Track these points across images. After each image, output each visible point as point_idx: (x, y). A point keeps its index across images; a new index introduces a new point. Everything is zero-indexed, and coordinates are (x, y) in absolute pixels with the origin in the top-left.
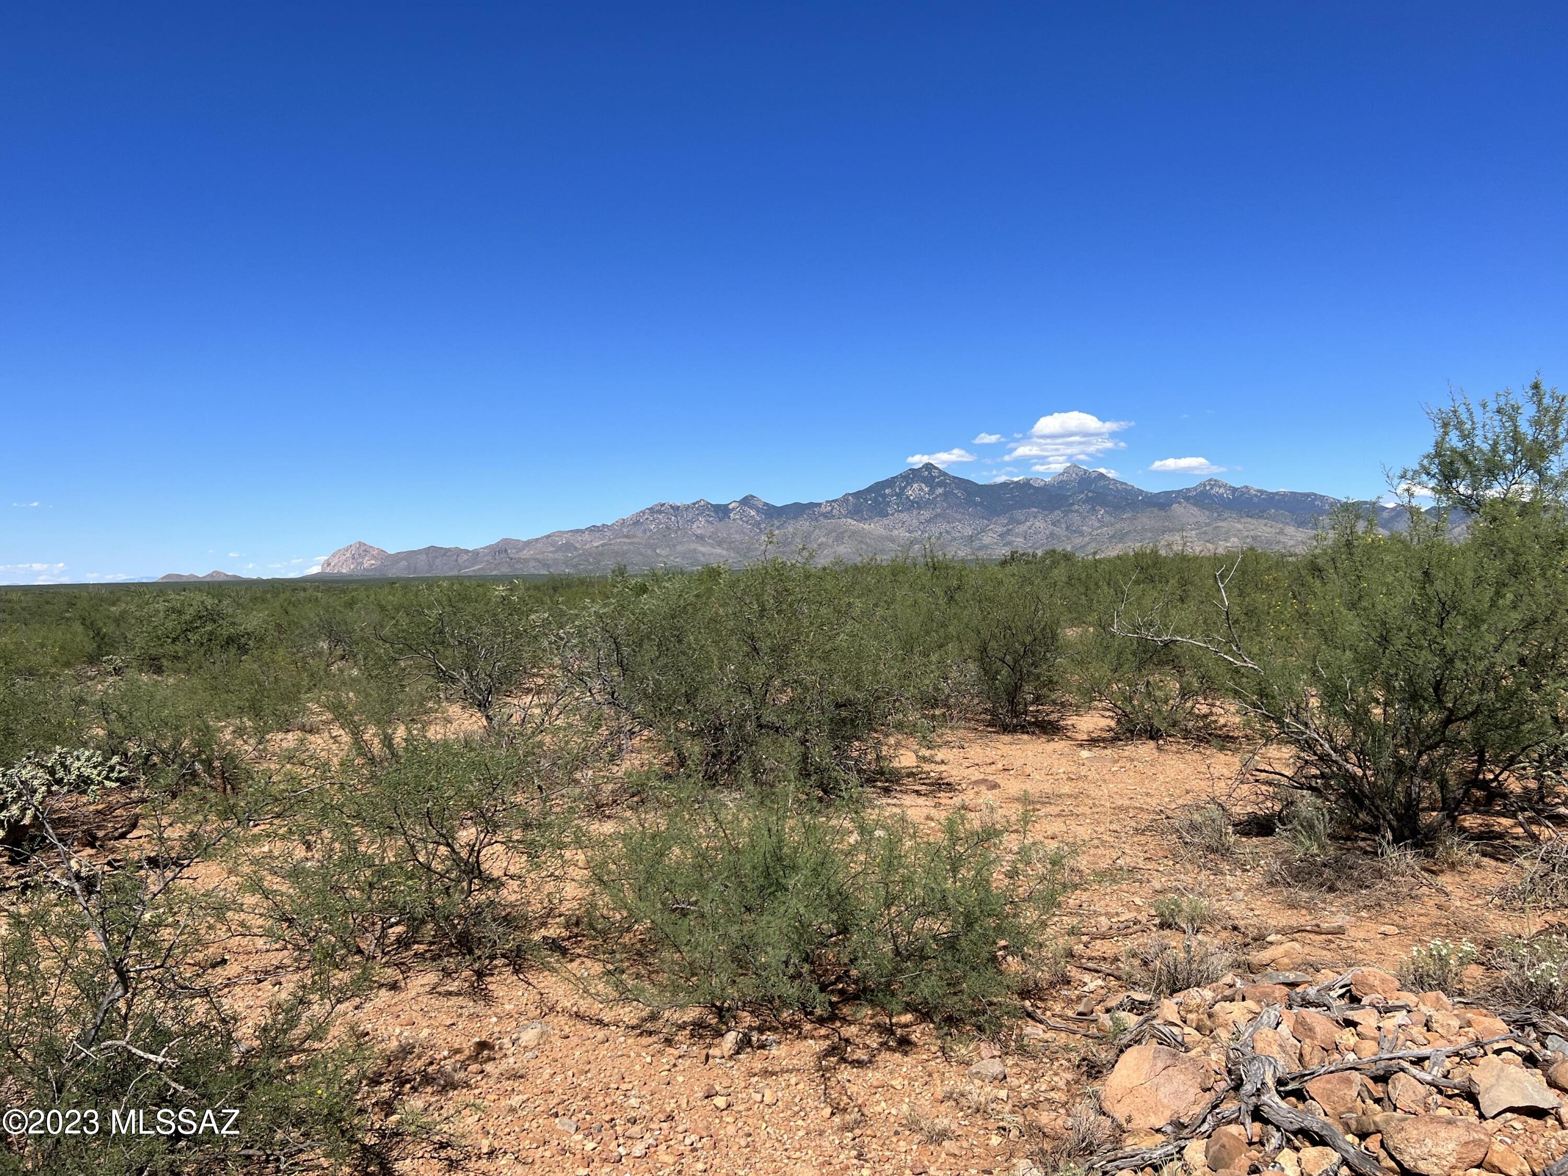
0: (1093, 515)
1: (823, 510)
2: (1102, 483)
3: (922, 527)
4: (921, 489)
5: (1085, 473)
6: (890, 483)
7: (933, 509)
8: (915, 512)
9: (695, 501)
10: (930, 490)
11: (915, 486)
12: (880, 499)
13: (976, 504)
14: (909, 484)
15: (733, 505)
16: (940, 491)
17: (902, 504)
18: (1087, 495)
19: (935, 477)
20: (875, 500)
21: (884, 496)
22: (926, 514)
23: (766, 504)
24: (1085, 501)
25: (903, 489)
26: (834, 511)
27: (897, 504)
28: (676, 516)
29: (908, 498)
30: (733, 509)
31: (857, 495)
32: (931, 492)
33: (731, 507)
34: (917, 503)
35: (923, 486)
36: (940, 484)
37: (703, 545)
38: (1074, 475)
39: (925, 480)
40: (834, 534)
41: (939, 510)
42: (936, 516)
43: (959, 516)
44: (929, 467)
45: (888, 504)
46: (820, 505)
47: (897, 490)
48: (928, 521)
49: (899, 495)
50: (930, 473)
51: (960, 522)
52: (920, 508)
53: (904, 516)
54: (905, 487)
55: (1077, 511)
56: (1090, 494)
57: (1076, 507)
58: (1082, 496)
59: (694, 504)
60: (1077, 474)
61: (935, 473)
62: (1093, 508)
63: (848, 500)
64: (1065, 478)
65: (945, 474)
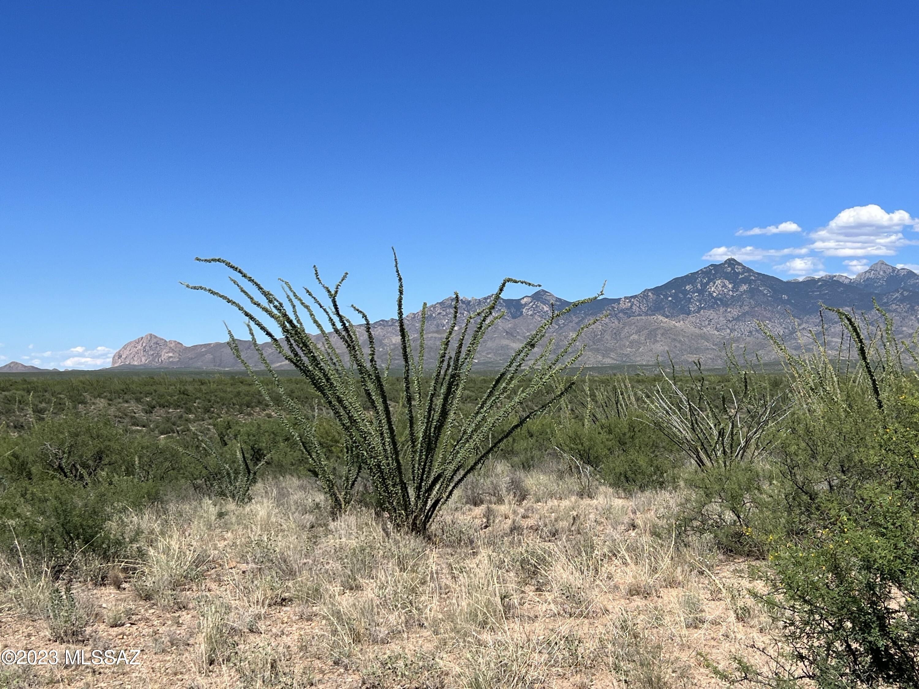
0: (912, 315)
1: (622, 306)
2: (912, 281)
3: (730, 325)
4: (724, 286)
5: (894, 271)
6: (691, 278)
7: (741, 307)
8: (722, 310)
9: (486, 296)
10: (734, 287)
11: (718, 282)
12: (681, 295)
13: (784, 302)
14: (712, 280)
15: (525, 299)
16: (744, 287)
17: (705, 300)
18: (902, 294)
19: (739, 273)
20: (675, 296)
21: (685, 293)
22: (735, 312)
23: (560, 300)
24: (903, 300)
25: (704, 285)
26: (634, 307)
27: (700, 301)
28: (468, 311)
29: (710, 294)
30: (526, 304)
31: (657, 290)
32: (735, 288)
33: (523, 302)
34: (720, 300)
35: (727, 282)
36: (745, 281)
37: (514, 342)
38: (881, 273)
39: (727, 276)
40: (646, 332)
41: (746, 308)
42: (744, 314)
43: (769, 315)
44: (731, 262)
45: (689, 301)
46: (618, 301)
47: (699, 286)
48: (737, 319)
49: (701, 292)
50: (733, 269)
51: (770, 321)
52: (727, 306)
53: (710, 313)
54: (707, 283)
55: (895, 311)
56: (906, 294)
57: (894, 307)
58: (897, 295)
59: (486, 299)
60: (884, 272)
61: (739, 269)
62: (912, 309)
63: (648, 296)
64: (872, 276)
65: (749, 270)
